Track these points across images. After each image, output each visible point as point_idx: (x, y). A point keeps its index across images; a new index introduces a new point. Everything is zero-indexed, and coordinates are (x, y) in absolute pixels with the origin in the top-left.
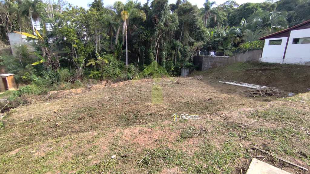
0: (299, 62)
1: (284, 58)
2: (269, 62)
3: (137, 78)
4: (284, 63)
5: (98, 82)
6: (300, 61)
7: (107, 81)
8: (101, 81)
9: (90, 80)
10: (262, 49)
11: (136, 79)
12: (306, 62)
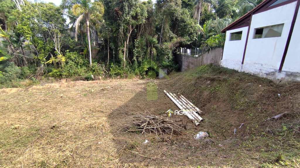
0: (259, 71)
1: (243, 63)
2: (228, 68)
3: (100, 77)
4: (242, 71)
5: (57, 81)
6: (261, 70)
7: (67, 80)
8: (60, 79)
9: (50, 78)
10: (223, 47)
11: (99, 79)
12: (268, 73)
